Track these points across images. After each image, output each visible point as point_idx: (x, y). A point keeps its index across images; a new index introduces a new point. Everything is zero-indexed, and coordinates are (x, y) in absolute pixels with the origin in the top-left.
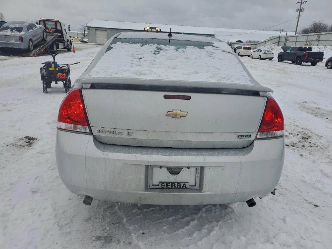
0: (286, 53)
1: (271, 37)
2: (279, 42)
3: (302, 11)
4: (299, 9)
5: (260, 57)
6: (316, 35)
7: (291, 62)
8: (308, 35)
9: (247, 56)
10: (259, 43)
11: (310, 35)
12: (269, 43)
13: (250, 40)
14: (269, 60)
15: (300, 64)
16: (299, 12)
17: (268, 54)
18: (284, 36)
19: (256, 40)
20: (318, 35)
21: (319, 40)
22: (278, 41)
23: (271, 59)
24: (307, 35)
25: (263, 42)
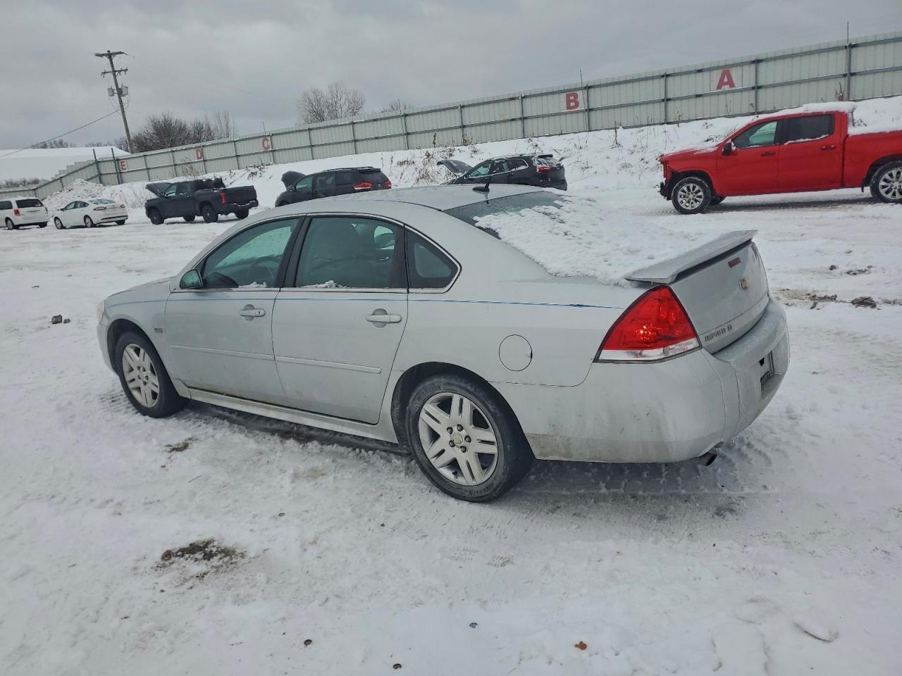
0: (166, 199)
1: (71, 166)
2: (101, 174)
3: (124, 93)
4: (114, 87)
5: (88, 220)
6: (192, 148)
7: (181, 219)
8: (173, 151)
9: (36, 226)
10: (41, 184)
11: (176, 151)
12: (78, 181)
13: (8, 180)
14: (115, 223)
15: (216, 220)
16: (116, 95)
17: (111, 210)
18: (107, 158)
19: (29, 177)
20: (196, 148)
21: (205, 161)
22: (97, 174)
23: (121, 223)
24: (170, 150)
25: (54, 181)
